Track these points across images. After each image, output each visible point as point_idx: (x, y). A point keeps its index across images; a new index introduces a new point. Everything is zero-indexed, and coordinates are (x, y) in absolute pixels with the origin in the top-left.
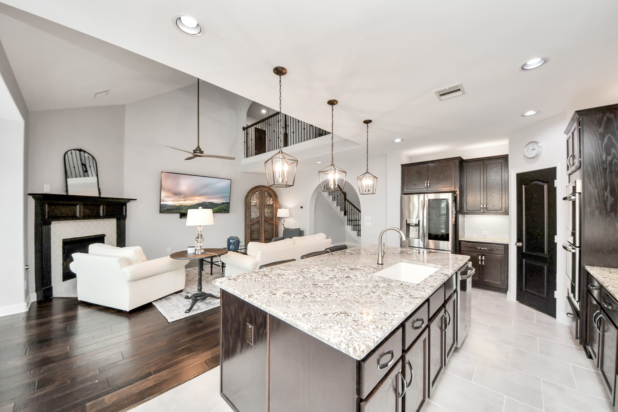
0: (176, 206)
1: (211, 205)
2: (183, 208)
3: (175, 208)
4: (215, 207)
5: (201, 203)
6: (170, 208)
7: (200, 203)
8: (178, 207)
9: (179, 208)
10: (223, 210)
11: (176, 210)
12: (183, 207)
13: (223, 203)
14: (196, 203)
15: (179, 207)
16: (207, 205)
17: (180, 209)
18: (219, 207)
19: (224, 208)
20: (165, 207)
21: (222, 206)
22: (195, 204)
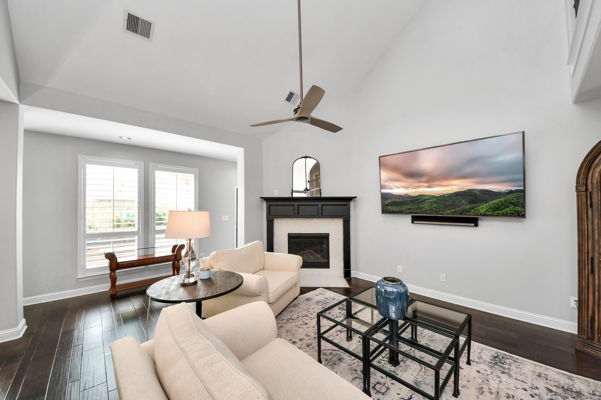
0: (410, 197)
1: (485, 194)
2: (425, 200)
3: (409, 199)
4: (494, 199)
5: (464, 192)
6: (398, 200)
7: (461, 191)
8: (415, 199)
9: (418, 200)
10: (511, 203)
11: (411, 205)
12: (426, 198)
13: (511, 192)
14: (453, 192)
15: (417, 198)
16: (477, 195)
17: (420, 203)
18: (502, 199)
19: (513, 201)
20: (388, 198)
21: (508, 197)
22: (452, 194)
